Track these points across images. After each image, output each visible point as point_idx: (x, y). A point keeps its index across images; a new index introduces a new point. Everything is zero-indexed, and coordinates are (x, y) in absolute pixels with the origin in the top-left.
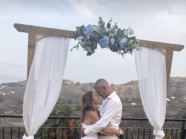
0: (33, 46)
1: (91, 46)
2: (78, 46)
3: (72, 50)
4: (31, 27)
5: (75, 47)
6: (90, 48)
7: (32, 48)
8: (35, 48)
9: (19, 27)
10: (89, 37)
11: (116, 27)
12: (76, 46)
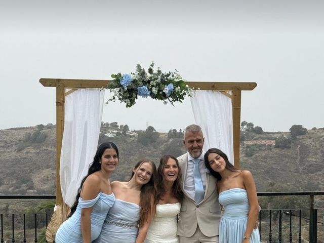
0: (62, 103)
1: (129, 98)
2: (114, 98)
3: (107, 103)
4: (59, 80)
5: (110, 100)
6: (129, 100)
7: (61, 104)
8: (64, 104)
9: (45, 82)
10: (126, 89)
11: (159, 72)
12: (112, 98)
